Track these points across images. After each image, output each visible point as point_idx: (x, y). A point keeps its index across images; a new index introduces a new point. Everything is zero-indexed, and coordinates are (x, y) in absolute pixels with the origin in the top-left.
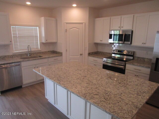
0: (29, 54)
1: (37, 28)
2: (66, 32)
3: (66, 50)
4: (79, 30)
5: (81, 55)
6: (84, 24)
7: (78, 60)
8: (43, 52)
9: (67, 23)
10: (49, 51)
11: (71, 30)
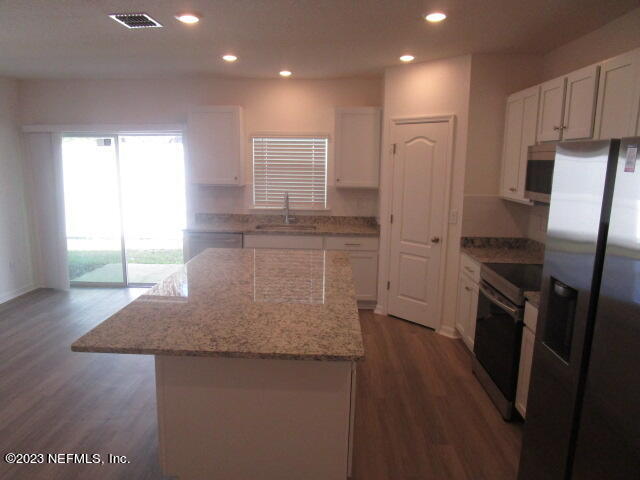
0: (289, 216)
1: (324, 143)
2: (394, 152)
3: (392, 217)
4: (433, 147)
5: (436, 241)
6: (451, 120)
7: (424, 260)
8: (334, 218)
9: (399, 123)
10: (356, 218)
11: (409, 144)
